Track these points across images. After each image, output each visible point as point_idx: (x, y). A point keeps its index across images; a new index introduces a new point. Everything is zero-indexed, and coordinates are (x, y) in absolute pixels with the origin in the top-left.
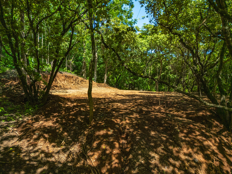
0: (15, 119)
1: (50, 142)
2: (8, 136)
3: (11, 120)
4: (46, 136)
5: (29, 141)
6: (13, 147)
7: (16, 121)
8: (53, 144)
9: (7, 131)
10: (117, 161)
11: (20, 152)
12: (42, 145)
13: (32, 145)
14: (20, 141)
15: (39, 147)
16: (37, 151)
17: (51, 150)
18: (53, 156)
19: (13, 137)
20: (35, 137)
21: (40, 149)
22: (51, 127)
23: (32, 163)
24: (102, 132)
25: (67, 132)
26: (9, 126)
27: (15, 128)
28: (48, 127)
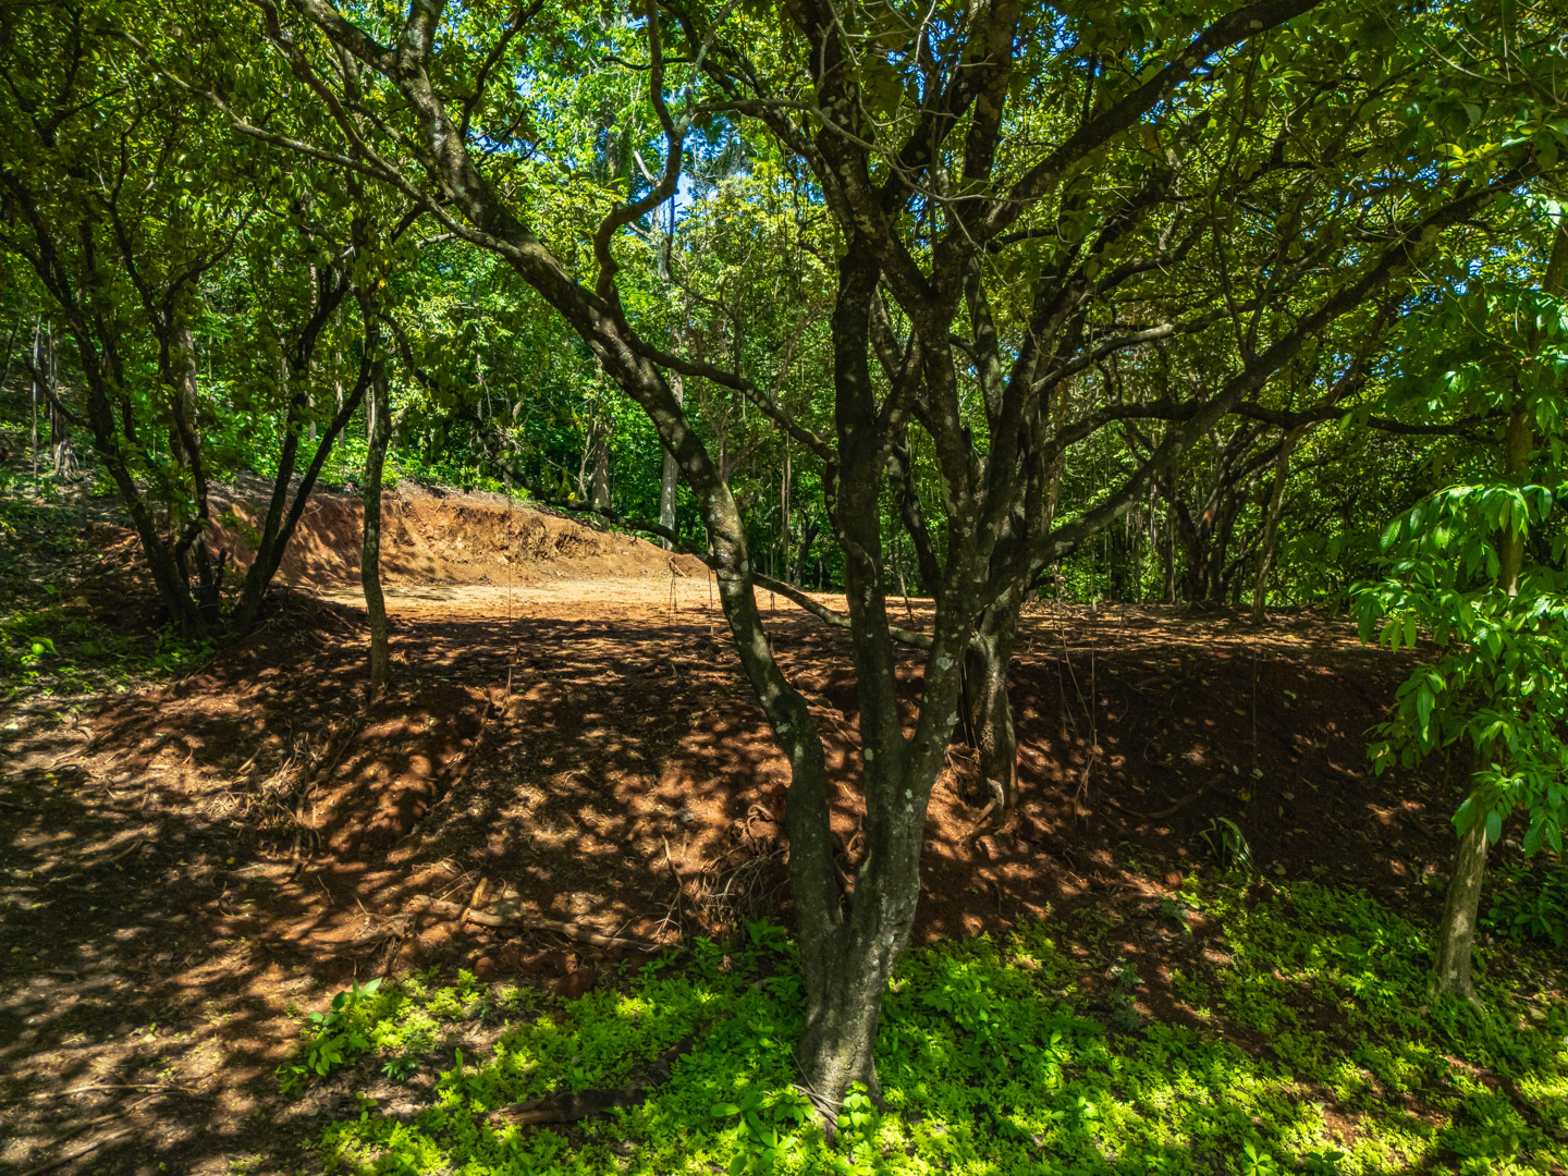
0: (96, 689)
1: (199, 762)
2: (53, 742)
3: (81, 690)
4: (193, 743)
5: (122, 756)
6: (55, 773)
7: (100, 696)
8: (206, 769)
9: (51, 726)
10: (392, 810)
11: (79, 784)
12: (164, 769)
13: (129, 769)
14: (89, 756)
15: (154, 775)
16: (141, 786)
17: (193, 783)
18: (192, 803)
19: (67, 744)
20: (147, 743)
21: (152, 781)
22: (225, 715)
23: (105, 814)
24: (389, 727)
25: (281, 732)
26: (64, 711)
27: (89, 716)
28: (216, 714)
